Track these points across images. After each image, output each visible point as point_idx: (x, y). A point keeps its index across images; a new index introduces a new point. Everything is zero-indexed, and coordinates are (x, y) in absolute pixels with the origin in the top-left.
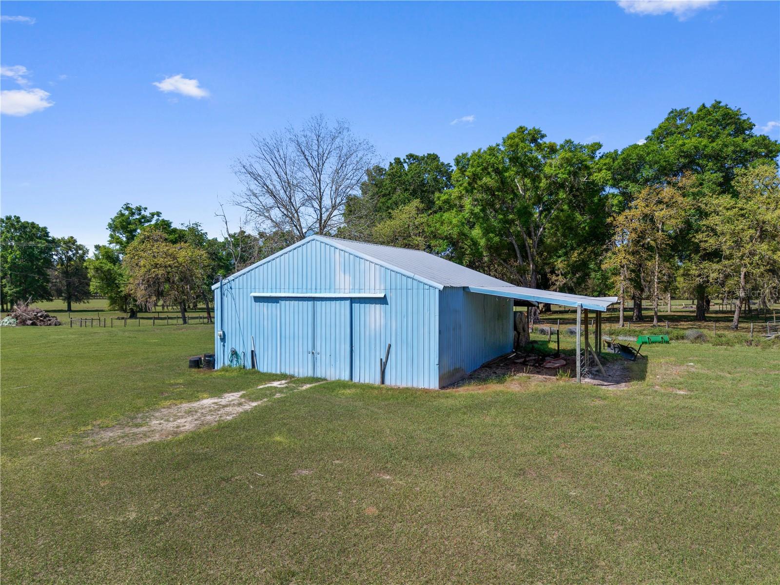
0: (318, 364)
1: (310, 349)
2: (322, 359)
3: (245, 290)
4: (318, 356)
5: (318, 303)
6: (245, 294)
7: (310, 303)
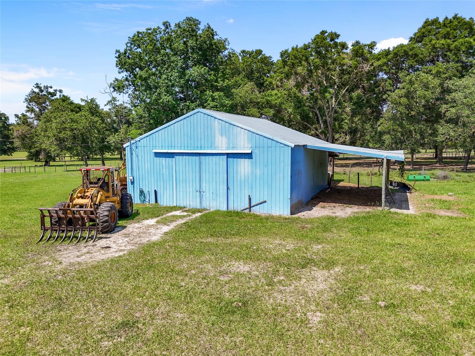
0: (204, 199)
1: (198, 189)
2: (207, 195)
3: (149, 148)
4: (204, 194)
5: (203, 158)
6: (148, 151)
7: (197, 158)
